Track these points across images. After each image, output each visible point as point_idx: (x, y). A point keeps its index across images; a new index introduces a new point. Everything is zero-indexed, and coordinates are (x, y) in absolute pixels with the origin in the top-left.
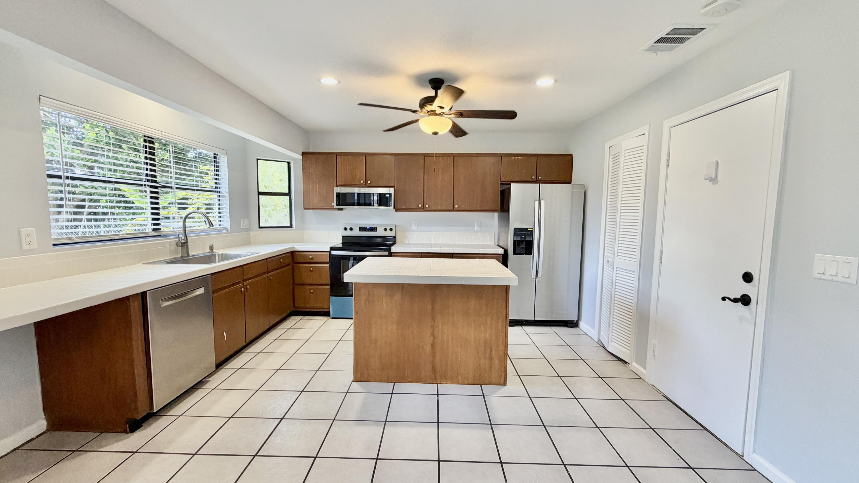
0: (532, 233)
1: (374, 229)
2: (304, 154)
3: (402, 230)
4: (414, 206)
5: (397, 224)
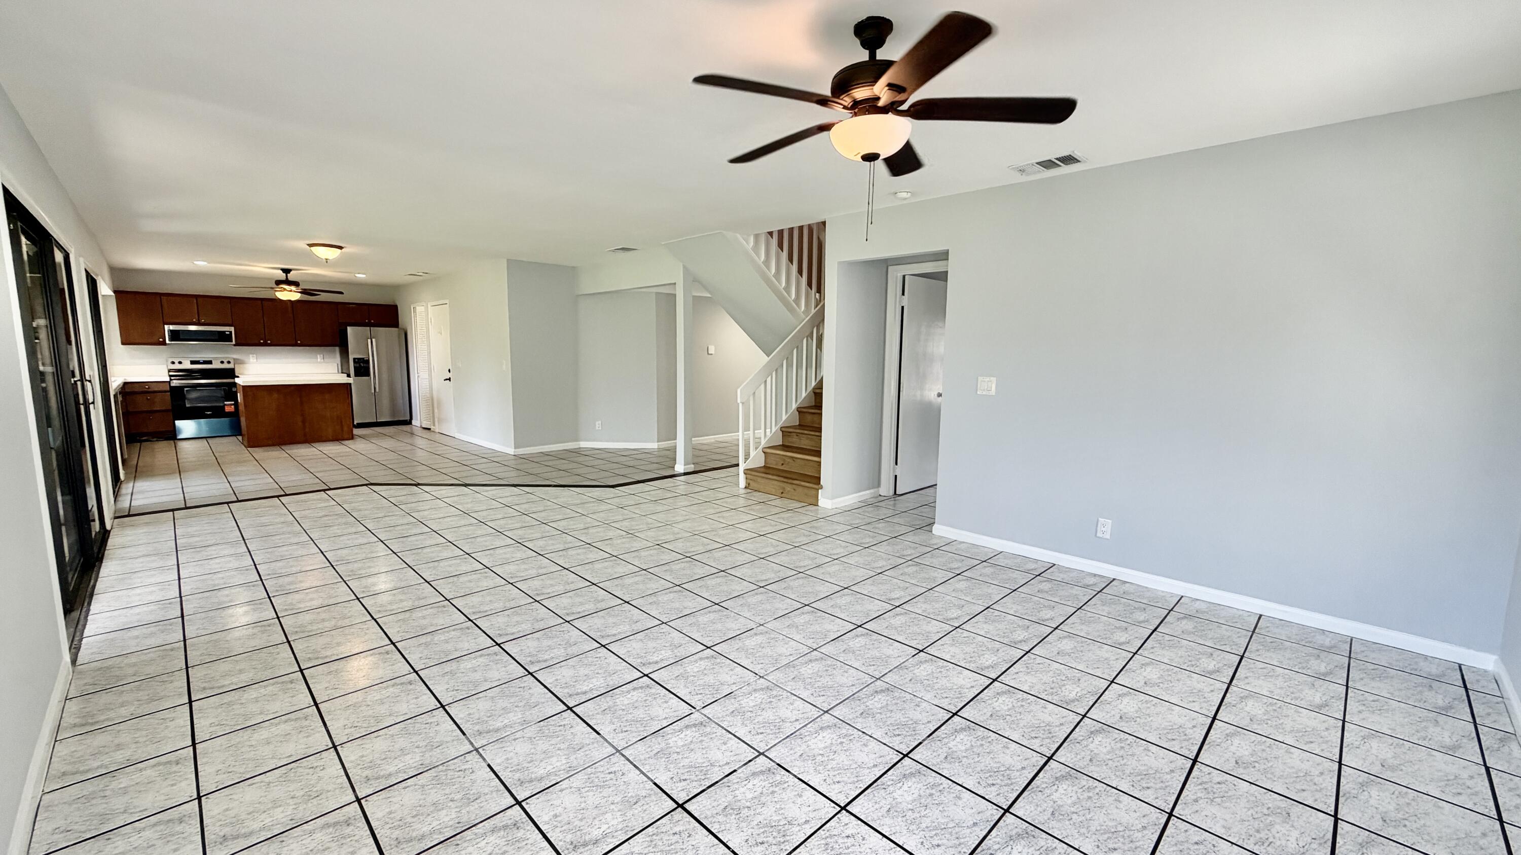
0: (368, 361)
1: (210, 362)
2: (115, 292)
3: (241, 362)
4: (257, 342)
5: (235, 356)
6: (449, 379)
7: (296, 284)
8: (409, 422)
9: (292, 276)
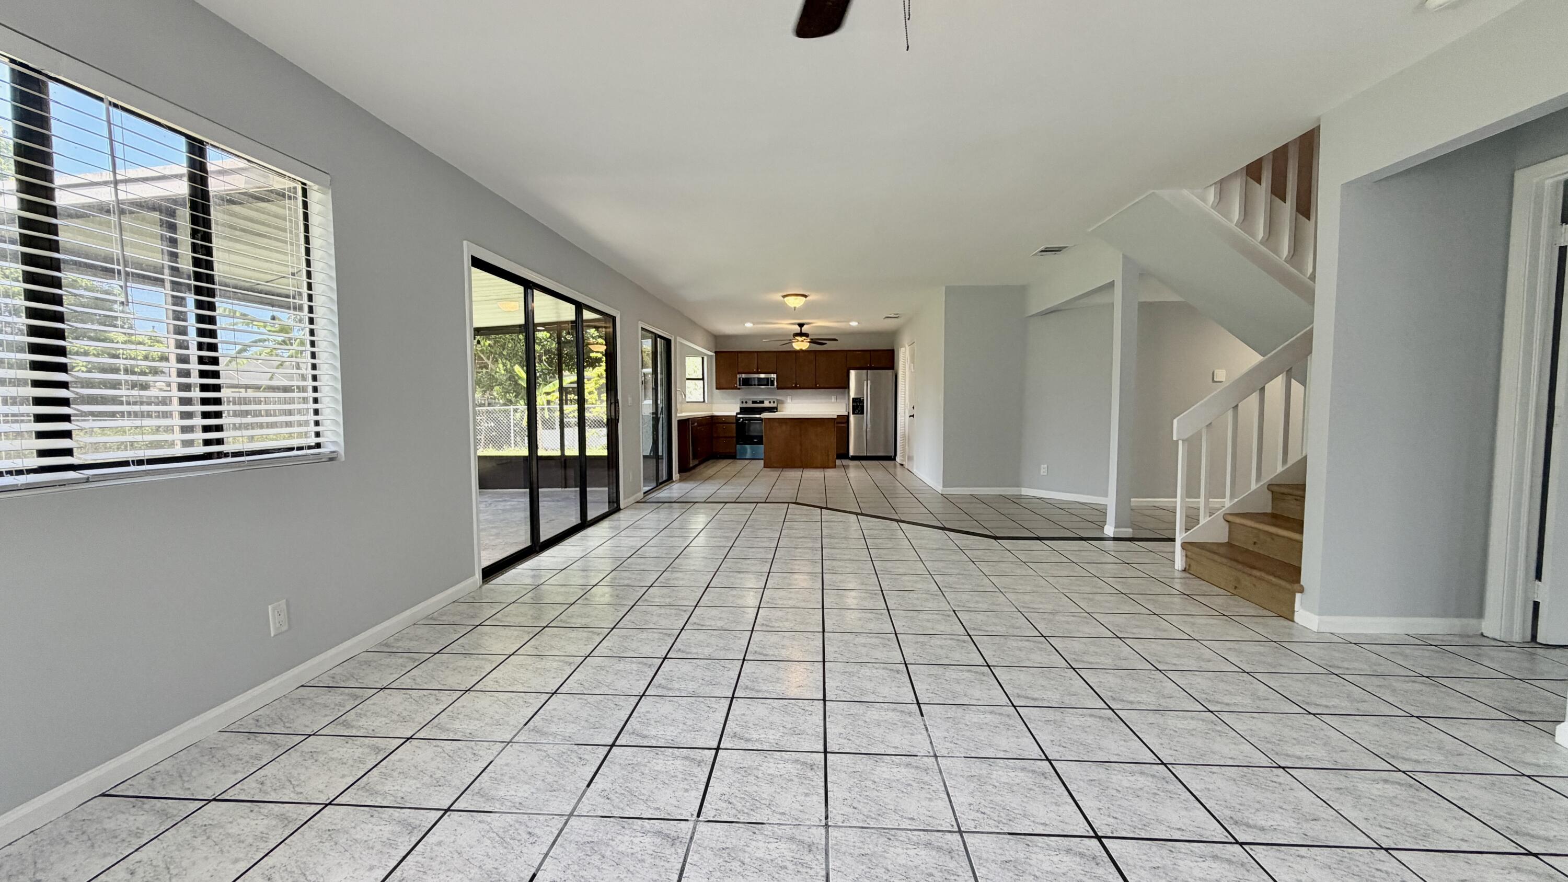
0: (863, 400)
1: (763, 402)
2: (716, 352)
3: (782, 402)
4: (790, 386)
5: (778, 398)
6: (913, 416)
7: (806, 335)
8: (892, 458)
9: (805, 329)
